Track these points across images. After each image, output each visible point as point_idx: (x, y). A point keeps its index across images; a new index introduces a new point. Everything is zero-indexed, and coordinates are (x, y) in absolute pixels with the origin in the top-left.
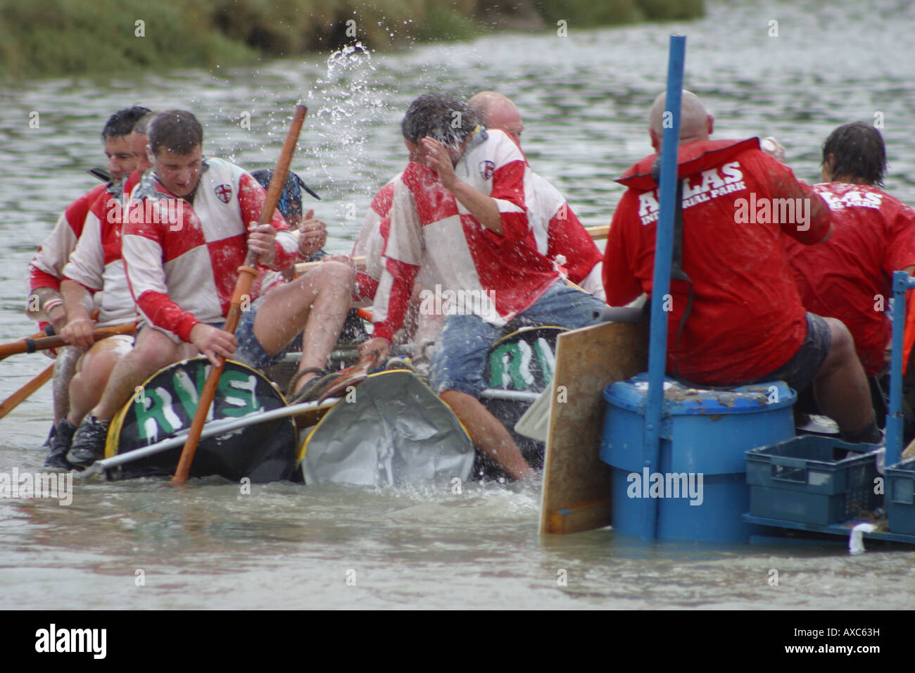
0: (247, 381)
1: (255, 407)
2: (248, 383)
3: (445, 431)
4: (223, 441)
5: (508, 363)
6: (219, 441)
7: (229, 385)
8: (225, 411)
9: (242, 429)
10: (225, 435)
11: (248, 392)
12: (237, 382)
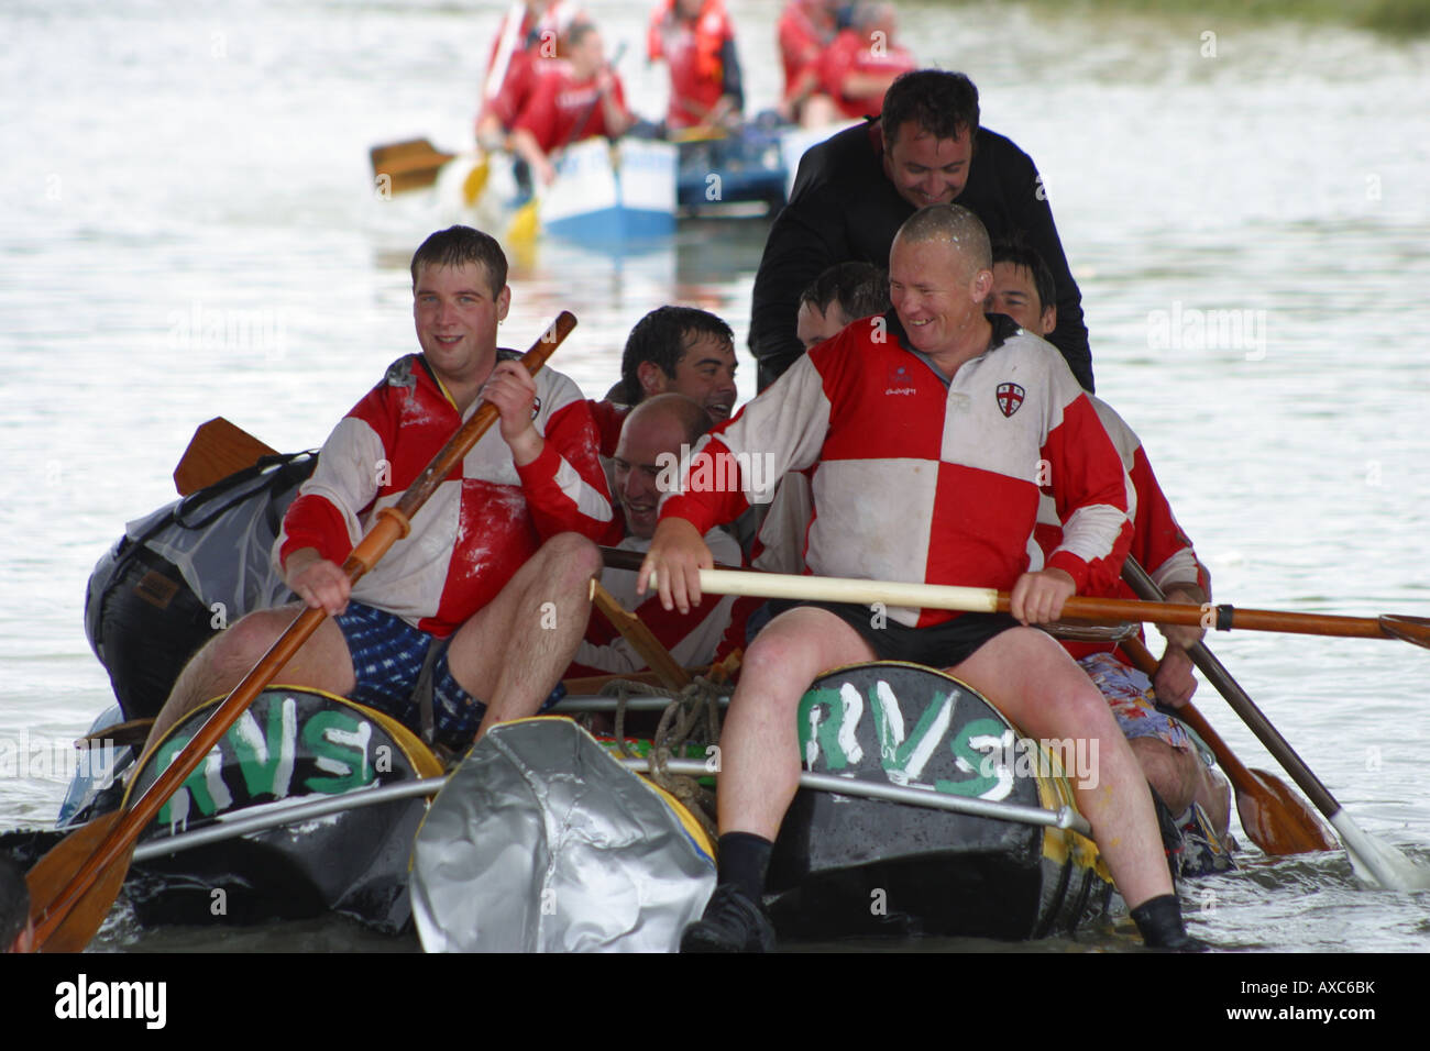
0: (355, 731)
1: (365, 778)
2: (356, 735)
3: (655, 834)
4: (301, 835)
5: (818, 723)
6: (295, 835)
7: (324, 737)
8: (311, 782)
9: (340, 815)
10: (307, 824)
11: (356, 750)
12: (339, 732)
